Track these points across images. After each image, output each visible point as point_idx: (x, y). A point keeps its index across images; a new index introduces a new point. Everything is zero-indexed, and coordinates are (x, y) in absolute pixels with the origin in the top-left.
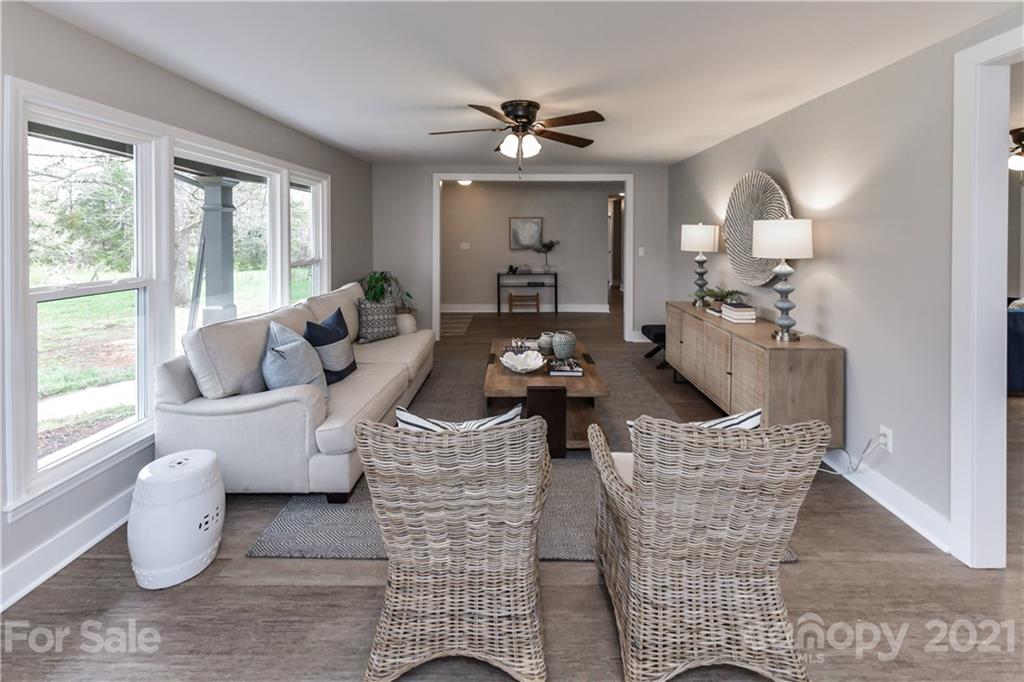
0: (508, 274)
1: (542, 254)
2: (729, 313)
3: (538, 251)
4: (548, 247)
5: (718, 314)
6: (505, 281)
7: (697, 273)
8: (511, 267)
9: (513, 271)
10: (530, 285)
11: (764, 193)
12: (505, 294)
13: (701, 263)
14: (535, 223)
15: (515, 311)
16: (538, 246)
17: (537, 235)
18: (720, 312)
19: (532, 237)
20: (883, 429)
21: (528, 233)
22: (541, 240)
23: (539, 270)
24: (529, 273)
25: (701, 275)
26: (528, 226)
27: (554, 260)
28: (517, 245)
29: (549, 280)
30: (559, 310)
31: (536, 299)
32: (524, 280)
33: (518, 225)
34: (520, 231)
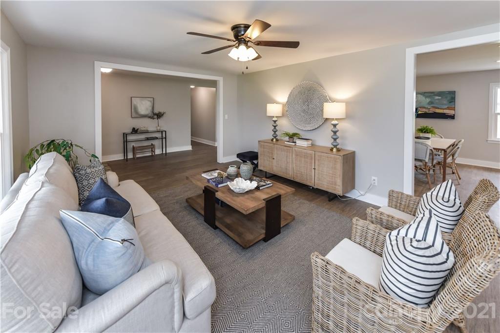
0: (132, 133)
1: (156, 120)
2: (299, 143)
3: (152, 118)
4: (159, 116)
5: (294, 144)
6: (130, 138)
7: (273, 126)
8: (134, 129)
9: (135, 131)
10: (148, 139)
11: (309, 91)
12: (130, 146)
13: (275, 122)
14: (149, 101)
15: (138, 156)
16: (151, 114)
17: (151, 108)
18: (296, 142)
19: (147, 109)
20: (373, 178)
21: (144, 107)
22: (153, 112)
23: (154, 129)
24: (147, 132)
25: (275, 127)
26: (144, 102)
27: (163, 124)
28: (137, 115)
29: (158, 135)
30: (167, 152)
31: (152, 147)
32: (143, 136)
33: (136, 101)
34: (138, 105)
